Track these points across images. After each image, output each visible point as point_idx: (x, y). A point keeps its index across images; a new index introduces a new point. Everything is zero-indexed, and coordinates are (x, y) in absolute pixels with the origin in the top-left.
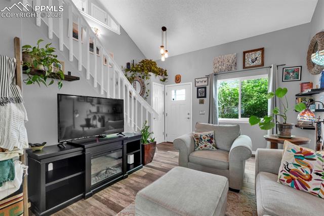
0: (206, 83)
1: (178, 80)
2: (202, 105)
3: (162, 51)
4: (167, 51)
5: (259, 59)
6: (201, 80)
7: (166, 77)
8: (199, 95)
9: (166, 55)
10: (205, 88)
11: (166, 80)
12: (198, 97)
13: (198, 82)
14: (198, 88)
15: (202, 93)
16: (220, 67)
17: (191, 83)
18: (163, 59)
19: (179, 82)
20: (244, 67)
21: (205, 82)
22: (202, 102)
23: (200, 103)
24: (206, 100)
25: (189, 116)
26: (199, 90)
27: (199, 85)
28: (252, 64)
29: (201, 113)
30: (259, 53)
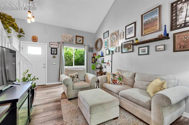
0: (57, 47)
1: (35, 39)
3: (29, 15)
4: (34, 17)
5: (82, 41)
6: (54, 44)
7: (22, 34)
8: (52, 53)
9: (33, 20)
10: (57, 49)
11: (22, 37)
12: (52, 54)
13: (52, 45)
14: (52, 48)
15: (54, 52)
16: (65, 39)
17: (47, 44)
18: (29, 21)
19: (36, 42)
20: (76, 43)
21: (57, 45)
22: (54, 57)
23: (53, 58)
24: (57, 56)
25: (45, 66)
26: (53, 49)
27: (53, 46)
28: (79, 42)
29: (54, 63)
30: (82, 38)
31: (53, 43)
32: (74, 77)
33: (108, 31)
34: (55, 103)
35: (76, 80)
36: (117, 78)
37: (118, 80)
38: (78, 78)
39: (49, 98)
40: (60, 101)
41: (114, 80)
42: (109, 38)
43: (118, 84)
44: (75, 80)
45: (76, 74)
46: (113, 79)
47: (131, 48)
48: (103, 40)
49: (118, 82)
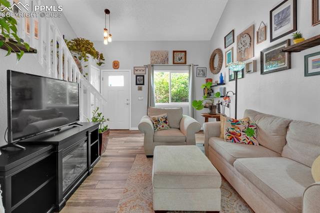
0: (144, 72)
1: (116, 65)
2: (140, 91)
3: (106, 34)
4: (110, 35)
5: (183, 58)
6: (140, 69)
7: (102, 61)
8: (138, 83)
9: (110, 39)
10: (143, 76)
11: (102, 65)
12: (137, 84)
13: (137, 70)
14: (137, 76)
15: (140, 80)
16: (156, 60)
17: (130, 71)
18: (106, 42)
19: (118, 68)
20: (174, 63)
21: (143, 71)
22: (140, 89)
23: (138, 90)
24: (145, 87)
25: (128, 102)
26: (138, 77)
27: (138, 73)
28: (179, 62)
29: (139, 98)
30: (184, 53)
31: (138, 68)
32: (159, 120)
33: (233, 31)
34: (128, 158)
35: (163, 126)
36: (242, 129)
37: (242, 133)
38: (166, 123)
39: (123, 149)
40: (135, 157)
41: (233, 134)
42: (235, 45)
43: (243, 143)
44: (161, 127)
45: (162, 115)
46: (231, 130)
47: (284, 61)
48: (224, 51)
49: (242, 138)
